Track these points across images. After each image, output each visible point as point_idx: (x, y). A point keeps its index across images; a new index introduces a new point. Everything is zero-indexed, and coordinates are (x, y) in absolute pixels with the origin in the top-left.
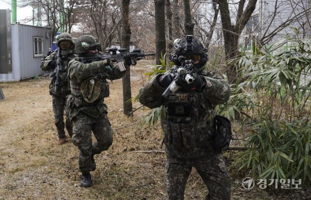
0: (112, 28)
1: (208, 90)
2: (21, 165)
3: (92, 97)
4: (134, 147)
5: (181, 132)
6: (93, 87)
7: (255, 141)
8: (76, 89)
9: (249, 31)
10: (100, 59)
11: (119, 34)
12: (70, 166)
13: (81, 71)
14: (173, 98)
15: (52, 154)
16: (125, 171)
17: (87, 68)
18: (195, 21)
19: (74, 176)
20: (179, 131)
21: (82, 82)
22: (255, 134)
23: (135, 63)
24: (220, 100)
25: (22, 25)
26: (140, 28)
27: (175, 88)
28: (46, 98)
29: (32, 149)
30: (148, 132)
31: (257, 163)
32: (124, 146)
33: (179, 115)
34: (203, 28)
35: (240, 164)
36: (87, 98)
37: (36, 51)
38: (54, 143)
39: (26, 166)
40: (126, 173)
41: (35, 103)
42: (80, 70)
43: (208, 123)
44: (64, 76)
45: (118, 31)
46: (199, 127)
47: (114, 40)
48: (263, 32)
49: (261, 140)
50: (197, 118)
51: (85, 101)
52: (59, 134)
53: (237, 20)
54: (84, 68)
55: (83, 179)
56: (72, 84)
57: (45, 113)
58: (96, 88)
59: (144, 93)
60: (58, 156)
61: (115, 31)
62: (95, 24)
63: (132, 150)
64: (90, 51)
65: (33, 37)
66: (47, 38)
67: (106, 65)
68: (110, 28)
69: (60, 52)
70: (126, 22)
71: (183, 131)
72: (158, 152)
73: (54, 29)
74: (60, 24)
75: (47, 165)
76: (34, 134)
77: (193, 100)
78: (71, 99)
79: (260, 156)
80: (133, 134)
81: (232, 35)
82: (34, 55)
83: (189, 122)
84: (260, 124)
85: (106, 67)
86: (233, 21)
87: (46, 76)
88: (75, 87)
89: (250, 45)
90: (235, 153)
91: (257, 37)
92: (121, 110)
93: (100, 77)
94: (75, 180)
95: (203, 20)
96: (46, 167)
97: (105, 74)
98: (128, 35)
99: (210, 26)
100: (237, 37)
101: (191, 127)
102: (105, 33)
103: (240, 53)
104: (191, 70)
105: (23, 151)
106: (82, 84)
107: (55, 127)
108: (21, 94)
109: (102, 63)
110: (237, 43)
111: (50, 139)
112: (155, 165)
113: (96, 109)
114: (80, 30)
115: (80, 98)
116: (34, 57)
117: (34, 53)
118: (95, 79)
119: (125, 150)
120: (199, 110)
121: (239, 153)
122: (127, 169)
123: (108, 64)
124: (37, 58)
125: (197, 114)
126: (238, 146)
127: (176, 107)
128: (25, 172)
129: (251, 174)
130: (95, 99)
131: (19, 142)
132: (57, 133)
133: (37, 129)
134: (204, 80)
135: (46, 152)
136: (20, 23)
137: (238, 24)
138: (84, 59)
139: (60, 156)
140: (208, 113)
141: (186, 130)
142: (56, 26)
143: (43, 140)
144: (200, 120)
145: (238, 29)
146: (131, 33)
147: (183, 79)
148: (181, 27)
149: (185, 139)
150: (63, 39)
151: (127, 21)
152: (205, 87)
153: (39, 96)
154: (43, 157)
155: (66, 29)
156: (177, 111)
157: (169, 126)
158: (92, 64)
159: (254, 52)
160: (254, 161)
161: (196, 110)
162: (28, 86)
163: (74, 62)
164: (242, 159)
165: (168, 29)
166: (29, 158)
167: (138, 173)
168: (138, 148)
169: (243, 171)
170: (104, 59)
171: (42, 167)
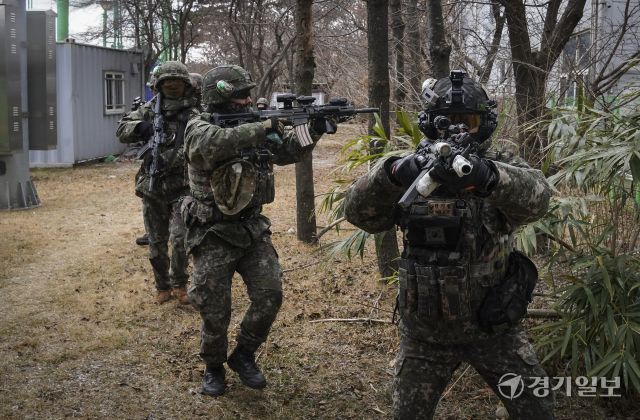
0: (274, 56)
1: (502, 191)
2: (73, 348)
3: (235, 203)
4: (320, 311)
5: (438, 285)
6: (237, 181)
7: (579, 298)
8: (200, 183)
9: (569, 65)
10: (255, 118)
11: (290, 67)
12: (179, 351)
13: (215, 145)
14: (420, 209)
15: (141, 323)
16: (298, 362)
17: (227, 137)
18: (454, 42)
19: (188, 371)
20: (432, 282)
21: (214, 169)
22: (579, 285)
23: (335, 130)
24: (528, 213)
25: (80, 45)
26: (334, 55)
27: (428, 187)
28: (130, 204)
29: (97, 313)
30: (349, 278)
31: (581, 347)
32: (297, 309)
33: (432, 248)
34: (471, 57)
35: (546, 349)
36: (226, 204)
37: (109, 101)
38: (145, 300)
39: (84, 349)
40: (301, 365)
41: (107, 214)
42: (211, 142)
43: (497, 266)
44: (169, 156)
45: (288, 61)
46: (477, 274)
47: (279, 81)
48: (599, 67)
49: (591, 299)
50: (474, 255)
51: (219, 210)
52: (157, 280)
53: (543, 42)
54: (221, 137)
55: (207, 378)
56: (193, 172)
57: (127, 235)
58: (245, 182)
59: (356, 199)
60: (153, 329)
61: (280, 60)
62: (239, 46)
63: (315, 316)
64: (233, 100)
65: (104, 71)
66: (133, 74)
67: (269, 131)
68: (270, 55)
69: (162, 103)
70: (305, 42)
71: (442, 282)
72: (369, 321)
73: (149, 56)
74: (163, 43)
75: (130, 348)
76: (101, 281)
77: (465, 214)
78: (189, 205)
79: (588, 332)
80: (317, 283)
81: (533, 72)
82: (104, 111)
83: (454, 263)
84: (590, 263)
85: (270, 137)
86: (535, 42)
87: (131, 157)
88: (198, 180)
89: (571, 94)
90: (536, 325)
91: (587, 77)
92: (291, 230)
93: (254, 159)
94: (190, 380)
95: (470, 40)
96: (127, 352)
97: (266, 152)
98: (309, 70)
99: (484, 52)
100: (543, 78)
101: (460, 274)
102: (260, 66)
103: (549, 110)
104: (465, 146)
105: (78, 317)
106: (215, 173)
107: (149, 266)
108: (75, 194)
109: (261, 128)
110: (542, 89)
111: (137, 292)
112: (363, 349)
113: (244, 230)
114: (205, 58)
115: (208, 203)
116: (105, 115)
117: (104, 105)
118: (243, 164)
119: (300, 317)
120: (477, 237)
121: (544, 326)
122: (302, 357)
123: (274, 129)
124: (112, 118)
125: (474, 245)
126: (543, 310)
127: (427, 229)
128: (81, 363)
129: (569, 369)
130: (242, 206)
131: (69, 298)
132: (153, 280)
133: (109, 269)
134: (493, 169)
135: (127, 319)
136: (77, 41)
137: (545, 50)
138: (220, 118)
139: (157, 329)
140: (498, 243)
141: (448, 281)
142: (154, 48)
143: (121, 294)
144: (480, 259)
145: (545, 60)
146: (315, 66)
147: (447, 166)
148: (423, 53)
149: (445, 301)
150: (170, 75)
151: (308, 39)
152: (495, 184)
153: (115, 199)
154: (121, 331)
155: (176, 56)
156: (429, 238)
157: (412, 271)
158: (239, 128)
159: (580, 109)
160: (575, 342)
161: (472, 236)
162: (90, 177)
163: (199, 124)
164: (551, 337)
165: (394, 58)
166: (91, 331)
167: (326, 366)
168: (327, 314)
169: (552, 363)
170: (265, 119)
171: (119, 351)
